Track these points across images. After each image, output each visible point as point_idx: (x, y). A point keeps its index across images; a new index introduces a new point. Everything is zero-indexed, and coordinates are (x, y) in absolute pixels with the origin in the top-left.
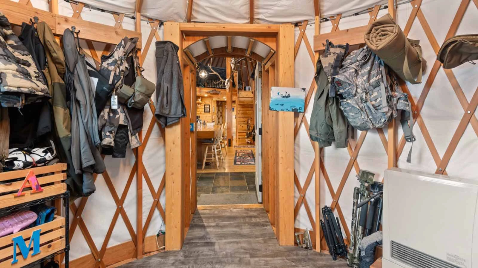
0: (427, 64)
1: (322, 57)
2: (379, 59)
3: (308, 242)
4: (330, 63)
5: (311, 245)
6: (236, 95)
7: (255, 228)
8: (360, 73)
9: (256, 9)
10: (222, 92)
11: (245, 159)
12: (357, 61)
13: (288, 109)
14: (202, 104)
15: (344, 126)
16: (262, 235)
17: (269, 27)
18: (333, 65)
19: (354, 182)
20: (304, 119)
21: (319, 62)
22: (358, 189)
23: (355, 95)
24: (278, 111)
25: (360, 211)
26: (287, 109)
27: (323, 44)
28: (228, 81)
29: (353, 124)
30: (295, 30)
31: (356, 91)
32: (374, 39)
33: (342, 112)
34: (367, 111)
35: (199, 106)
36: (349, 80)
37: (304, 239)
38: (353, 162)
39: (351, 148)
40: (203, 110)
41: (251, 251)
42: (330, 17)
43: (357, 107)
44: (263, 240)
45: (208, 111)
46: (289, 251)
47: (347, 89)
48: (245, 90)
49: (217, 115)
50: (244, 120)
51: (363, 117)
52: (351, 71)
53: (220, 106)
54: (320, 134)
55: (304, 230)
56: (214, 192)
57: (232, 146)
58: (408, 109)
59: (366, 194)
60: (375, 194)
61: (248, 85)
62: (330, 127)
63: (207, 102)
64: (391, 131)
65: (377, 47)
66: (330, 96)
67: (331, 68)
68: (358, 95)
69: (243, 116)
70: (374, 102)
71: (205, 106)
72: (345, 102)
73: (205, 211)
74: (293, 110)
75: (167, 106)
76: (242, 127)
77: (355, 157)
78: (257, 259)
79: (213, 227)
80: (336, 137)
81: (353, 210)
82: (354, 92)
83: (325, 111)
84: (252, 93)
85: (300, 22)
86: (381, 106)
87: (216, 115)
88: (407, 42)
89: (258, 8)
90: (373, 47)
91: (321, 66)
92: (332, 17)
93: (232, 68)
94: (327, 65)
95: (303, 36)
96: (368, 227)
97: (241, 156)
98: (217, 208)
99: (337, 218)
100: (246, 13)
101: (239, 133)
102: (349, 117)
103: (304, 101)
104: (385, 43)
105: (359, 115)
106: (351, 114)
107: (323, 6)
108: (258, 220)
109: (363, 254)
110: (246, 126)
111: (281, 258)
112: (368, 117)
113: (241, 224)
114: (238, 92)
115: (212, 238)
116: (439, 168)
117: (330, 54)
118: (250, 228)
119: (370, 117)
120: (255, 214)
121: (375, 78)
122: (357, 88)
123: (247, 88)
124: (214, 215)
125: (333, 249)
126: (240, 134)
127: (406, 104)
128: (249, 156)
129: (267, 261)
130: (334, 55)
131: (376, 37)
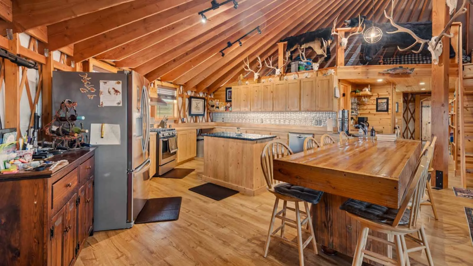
6: (457, 74)
10: (417, 69)
14: (372, 98)
28: (438, 40)
35: (365, 100)
40: (375, 107)
45: (386, 109)
49: (404, 117)
53: (410, 101)
63: (383, 93)
71: (379, 101)
87: (402, 117)
93: (451, 10)
101: (467, 157)
114: (463, 66)
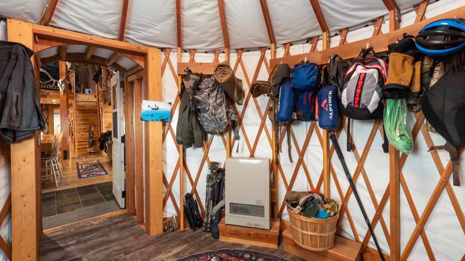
0: (245, 92)
1: (185, 80)
2: (221, 87)
3: (174, 225)
4: (190, 86)
5: (177, 227)
6: (73, 98)
7: (123, 231)
8: (211, 96)
9: (126, 29)
10: (51, 94)
11: (91, 171)
12: (209, 87)
13: (158, 119)
15: (200, 132)
16: (132, 234)
17: (138, 48)
18: (193, 87)
19: (206, 171)
20: (170, 128)
21: (183, 84)
22: (209, 175)
23: (208, 111)
24: (149, 121)
25: (211, 190)
26: (156, 120)
27: (185, 70)
28: (63, 82)
29: (206, 130)
30: (161, 54)
31: (209, 108)
32: (219, 75)
33: (199, 121)
34: (215, 121)
36: (205, 100)
37: (171, 224)
38: (206, 157)
39: (204, 148)
41: (124, 250)
42: (188, 50)
43: (210, 118)
44: (134, 238)
46: (159, 238)
47: (203, 106)
48: (84, 93)
50: (85, 127)
51: (213, 125)
52: (206, 94)
54: (185, 139)
55: (170, 217)
56: (60, 212)
57: (69, 158)
58: (237, 120)
59: (214, 178)
60: (220, 176)
61: (88, 88)
62: (192, 133)
64: (228, 134)
65: (221, 81)
66: (191, 110)
67: (191, 89)
68: (210, 111)
69: (83, 123)
70: (219, 116)
72: (202, 115)
73: (57, 233)
74: (161, 120)
75: (16, 118)
76: (82, 135)
77: (207, 153)
78: (132, 254)
79: (74, 244)
80: (195, 140)
81: (207, 190)
82: (207, 109)
83: (189, 121)
84: (95, 97)
85: (165, 48)
86: (223, 118)
88: (236, 80)
89: (129, 29)
90: (219, 81)
91: (184, 87)
92: (190, 50)
93: (68, 67)
94: (189, 87)
95: (167, 60)
96: (216, 200)
97: (86, 168)
98: (73, 226)
99: (196, 200)
100: (115, 30)
101: (78, 142)
102: (204, 126)
103: (170, 113)
104: (225, 80)
105: (211, 124)
106: (206, 123)
107: (183, 41)
108: (125, 224)
109: (214, 218)
110: (88, 133)
111: (154, 245)
112: (216, 125)
113: (107, 232)
114: (76, 95)
115: (76, 254)
116: (251, 154)
117: (190, 79)
118: (118, 233)
119: (217, 125)
120: (120, 220)
121: (219, 100)
122: (209, 106)
123: (87, 90)
124: (70, 234)
125: (194, 223)
126: (81, 143)
127: (235, 117)
128: (97, 167)
129: (142, 252)
130: (193, 80)
131: (220, 74)
